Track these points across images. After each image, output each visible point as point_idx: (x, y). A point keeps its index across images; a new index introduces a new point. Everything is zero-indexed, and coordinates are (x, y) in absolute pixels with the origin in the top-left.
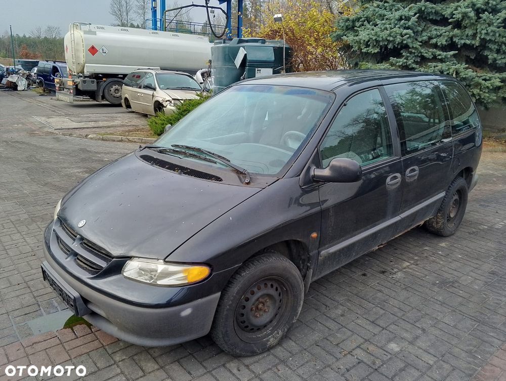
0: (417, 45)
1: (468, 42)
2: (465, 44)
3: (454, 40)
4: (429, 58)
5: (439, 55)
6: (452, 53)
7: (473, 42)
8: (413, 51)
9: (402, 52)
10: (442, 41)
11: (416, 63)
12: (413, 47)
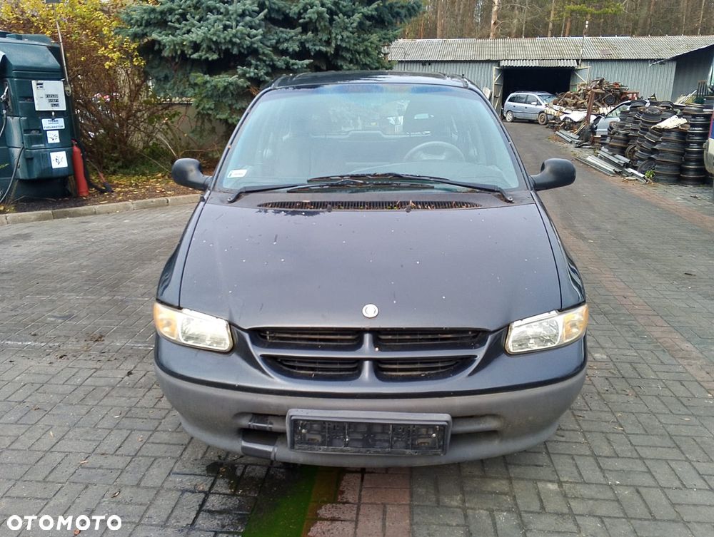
0: (268, 50)
1: (324, 49)
2: (320, 50)
3: (307, 46)
4: (281, 69)
5: (293, 64)
6: (307, 62)
7: (328, 49)
8: (265, 58)
9: (249, 58)
10: (294, 47)
11: (267, 74)
12: (263, 53)
